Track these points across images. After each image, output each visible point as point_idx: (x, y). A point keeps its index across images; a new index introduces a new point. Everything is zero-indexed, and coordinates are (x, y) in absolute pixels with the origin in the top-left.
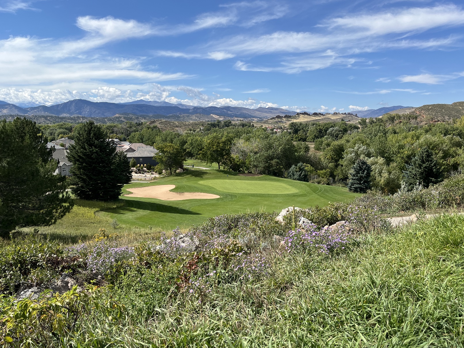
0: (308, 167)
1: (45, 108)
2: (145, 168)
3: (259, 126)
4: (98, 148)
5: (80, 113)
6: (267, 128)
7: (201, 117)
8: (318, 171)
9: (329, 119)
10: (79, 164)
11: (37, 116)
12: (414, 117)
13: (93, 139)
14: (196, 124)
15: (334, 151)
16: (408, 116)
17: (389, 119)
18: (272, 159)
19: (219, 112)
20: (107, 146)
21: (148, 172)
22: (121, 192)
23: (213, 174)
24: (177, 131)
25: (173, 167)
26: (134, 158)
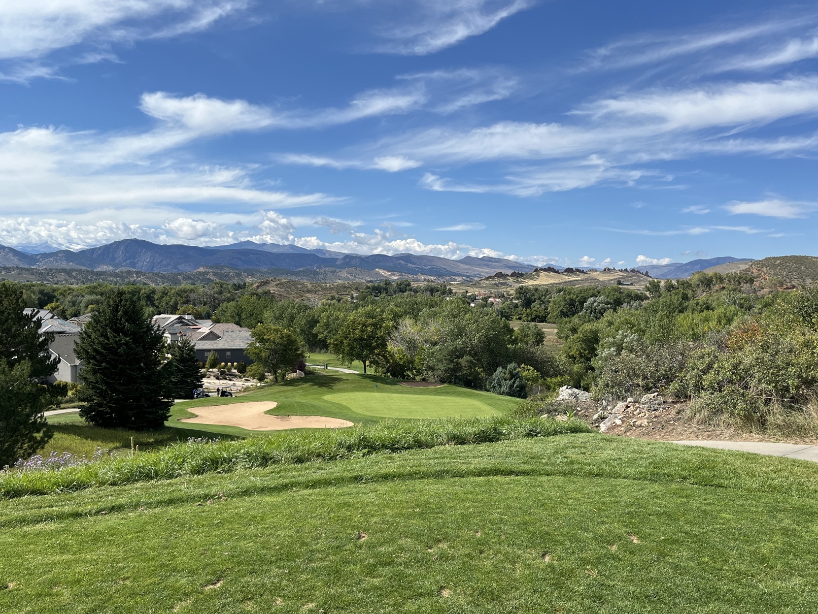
0: (527, 372)
1: (68, 255)
2: (235, 369)
3: (462, 291)
4: (130, 335)
5: (133, 265)
6: (476, 296)
7: (356, 274)
8: (548, 379)
9: (595, 279)
10: (95, 365)
11: (53, 270)
12: (748, 279)
13: (121, 319)
14: (345, 287)
15: (584, 341)
16: (737, 277)
17: (702, 282)
18: (461, 356)
19: (392, 265)
20: (146, 332)
21: (240, 377)
22: (168, 415)
23: (353, 381)
24: (309, 299)
25: (279, 368)
26: (215, 350)
